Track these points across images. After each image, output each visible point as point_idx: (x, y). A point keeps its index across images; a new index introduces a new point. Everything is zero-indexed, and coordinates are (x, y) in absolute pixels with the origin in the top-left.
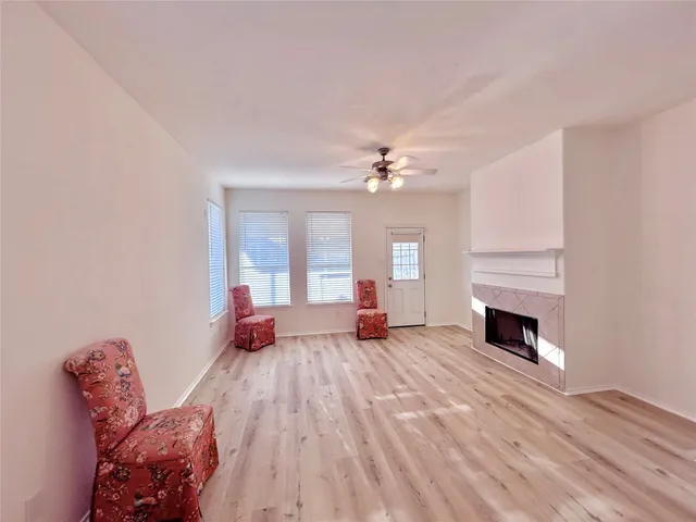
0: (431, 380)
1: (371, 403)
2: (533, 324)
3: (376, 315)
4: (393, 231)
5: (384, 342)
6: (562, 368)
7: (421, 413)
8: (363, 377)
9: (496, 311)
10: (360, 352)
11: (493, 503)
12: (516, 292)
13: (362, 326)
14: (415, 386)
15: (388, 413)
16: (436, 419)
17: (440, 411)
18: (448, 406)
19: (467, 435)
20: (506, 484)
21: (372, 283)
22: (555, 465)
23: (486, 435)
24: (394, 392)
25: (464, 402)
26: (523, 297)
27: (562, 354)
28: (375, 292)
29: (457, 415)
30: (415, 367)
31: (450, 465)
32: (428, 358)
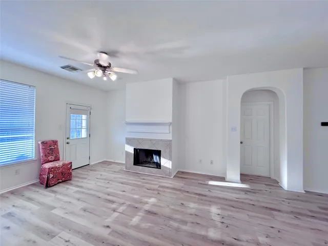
0: (124, 193)
1: (108, 227)
2: (158, 153)
3: (64, 165)
4: (72, 106)
5: (71, 182)
6: (171, 168)
7: (140, 214)
8: (82, 213)
9: (139, 149)
10: (58, 196)
11: (203, 233)
12: (151, 140)
13: (51, 176)
14: (122, 201)
15: (126, 225)
16: (149, 212)
17: (147, 207)
18: (147, 203)
19: (167, 211)
20: (198, 222)
21: (55, 143)
22: (196, 204)
23: (172, 207)
24: (114, 210)
25: (150, 197)
26: (154, 142)
27: (171, 162)
28: (58, 149)
29: (154, 205)
30: (109, 190)
31: (177, 230)
32: (110, 182)
